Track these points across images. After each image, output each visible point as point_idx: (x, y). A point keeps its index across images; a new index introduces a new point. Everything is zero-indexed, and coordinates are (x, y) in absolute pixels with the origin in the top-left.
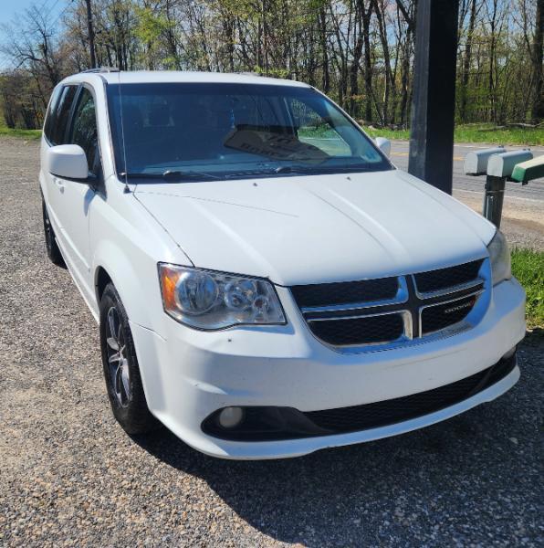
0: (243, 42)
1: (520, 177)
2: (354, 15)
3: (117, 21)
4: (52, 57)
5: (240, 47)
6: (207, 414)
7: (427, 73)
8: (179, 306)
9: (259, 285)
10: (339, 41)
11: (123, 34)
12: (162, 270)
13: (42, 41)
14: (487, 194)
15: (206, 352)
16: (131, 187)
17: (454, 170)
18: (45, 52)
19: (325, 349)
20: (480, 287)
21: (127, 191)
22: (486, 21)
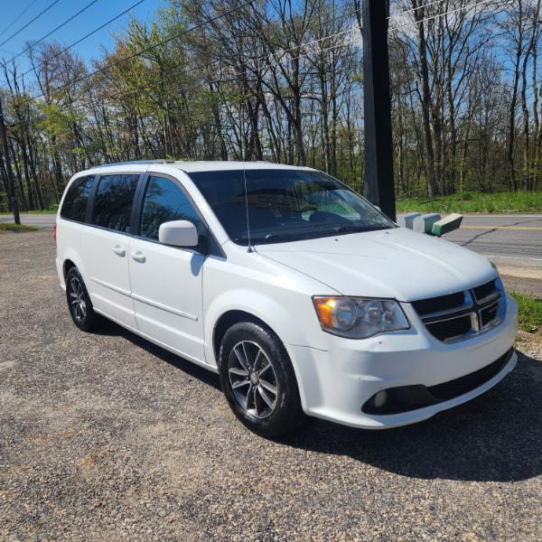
1: (438, 232)
6: (369, 397)
7: (375, 159)
8: (335, 325)
12: (316, 301)
15: (367, 353)
16: (252, 248)
21: (251, 251)
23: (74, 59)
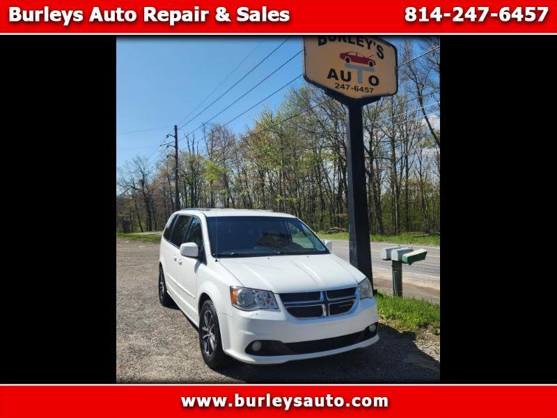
0: (271, 181)
1: (406, 261)
2: (337, 168)
3: (192, 169)
4: (147, 187)
5: (268, 184)
6: (248, 344)
8: (238, 303)
9: (268, 294)
10: (328, 182)
11: (195, 174)
12: (232, 290)
13: (141, 178)
14: (393, 270)
15: (248, 319)
16: (218, 260)
17: (372, 257)
18: (143, 184)
19: (292, 318)
20: (355, 298)
21: (216, 261)
22: (417, 172)
23: (230, 133)
